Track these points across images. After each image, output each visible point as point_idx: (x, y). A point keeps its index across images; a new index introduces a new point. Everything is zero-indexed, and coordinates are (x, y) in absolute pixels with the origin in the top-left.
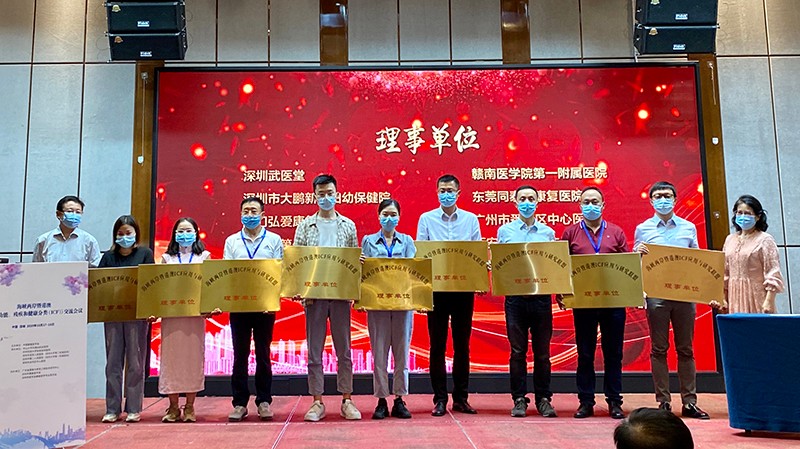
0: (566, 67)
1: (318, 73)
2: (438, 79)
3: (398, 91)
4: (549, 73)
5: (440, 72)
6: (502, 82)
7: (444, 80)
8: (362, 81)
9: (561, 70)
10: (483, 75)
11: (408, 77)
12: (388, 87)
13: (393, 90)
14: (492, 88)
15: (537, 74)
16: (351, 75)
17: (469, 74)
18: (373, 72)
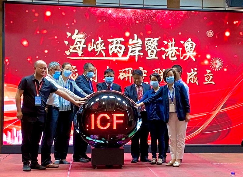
0: (195, 11)
1: (82, 8)
2: (137, 13)
3: (119, 18)
4: (187, 13)
5: (139, 10)
6: (167, 16)
7: (141, 14)
8: (102, 13)
9: (193, 12)
10: (158, 12)
11: (124, 11)
12: (115, 16)
13: (117, 18)
14: (162, 19)
15: (182, 13)
16: (97, 10)
17: (152, 12)
18: (108, 9)
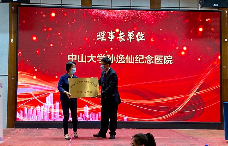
1: (80, 9)
2: (126, 13)
3: (111, 18)
4: (167, 13)
5: (127, 11)
6: (150, 15)
7: (128, 14)
8: (97, 13)
9: (172, 12)
10: (142, 12)
11: (114, 12)
13: (108, 17)
14: (146, 17)
15: (163, 13)
16: (93, 11)
17: (138, 12)
18: (101, 10)
